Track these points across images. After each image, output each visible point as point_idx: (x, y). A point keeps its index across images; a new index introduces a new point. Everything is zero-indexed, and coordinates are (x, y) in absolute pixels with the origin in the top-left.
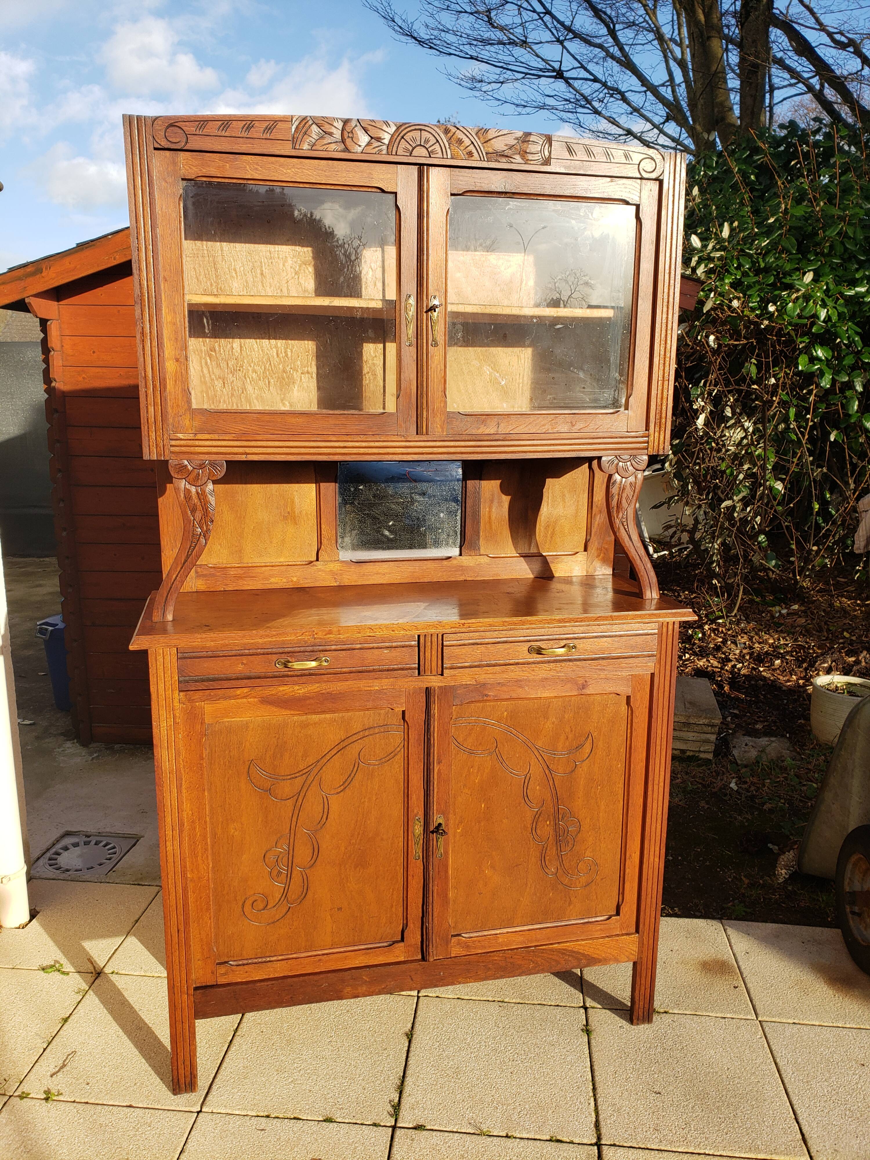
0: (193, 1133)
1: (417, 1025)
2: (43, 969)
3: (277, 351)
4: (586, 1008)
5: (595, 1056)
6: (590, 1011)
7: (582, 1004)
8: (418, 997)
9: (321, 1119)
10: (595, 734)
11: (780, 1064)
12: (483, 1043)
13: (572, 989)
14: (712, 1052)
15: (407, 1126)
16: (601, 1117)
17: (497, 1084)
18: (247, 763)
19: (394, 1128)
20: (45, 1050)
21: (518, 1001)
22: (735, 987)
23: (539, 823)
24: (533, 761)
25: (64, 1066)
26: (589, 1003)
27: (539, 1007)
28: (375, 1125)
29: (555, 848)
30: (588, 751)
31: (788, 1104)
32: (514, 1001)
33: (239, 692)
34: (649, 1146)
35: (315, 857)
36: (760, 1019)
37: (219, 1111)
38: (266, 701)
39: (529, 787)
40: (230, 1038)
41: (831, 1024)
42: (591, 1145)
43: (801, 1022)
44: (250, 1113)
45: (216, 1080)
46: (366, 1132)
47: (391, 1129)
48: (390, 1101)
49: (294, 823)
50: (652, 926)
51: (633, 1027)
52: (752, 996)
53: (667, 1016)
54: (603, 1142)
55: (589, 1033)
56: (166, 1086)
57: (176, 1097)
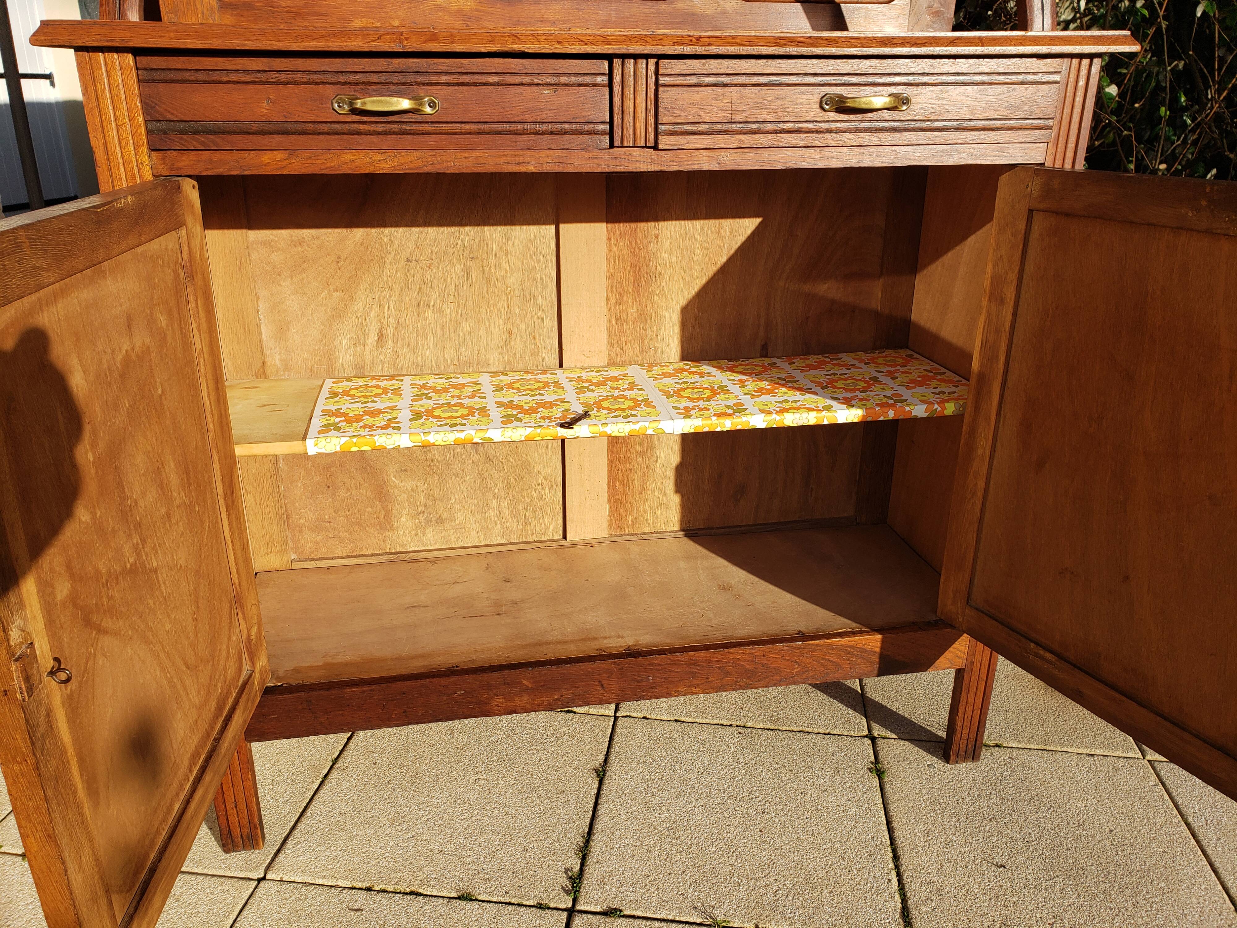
0: (245, 913)
1: (612, 758)
4: (873, 739)
5: (894, 805)
6: (880, 743)
7: (866, 733)
8: (616, 718)
9: (454, 895)
11: (1196, 825)
12: (715, 786)
13: (850, 711)
14: (1081, 805)
15: (592, 909)
16: (910, 902)
17: (737, 847)
19: (571, 912)
21: (767, 726)
26: (877, 730)
27: (800, 735)
28: (540, 906)
32: (761, 726)
36: (1148, 757)
37: (292, 879)
40: (325, 771)
44: (341, 883)
45: (296, 832)
47: (565, 914)
48: (566, 871)
51: (949, 766)
53: (1001, 750)
55: (880, 773)
56: (216, 839)
57: (228, 855)
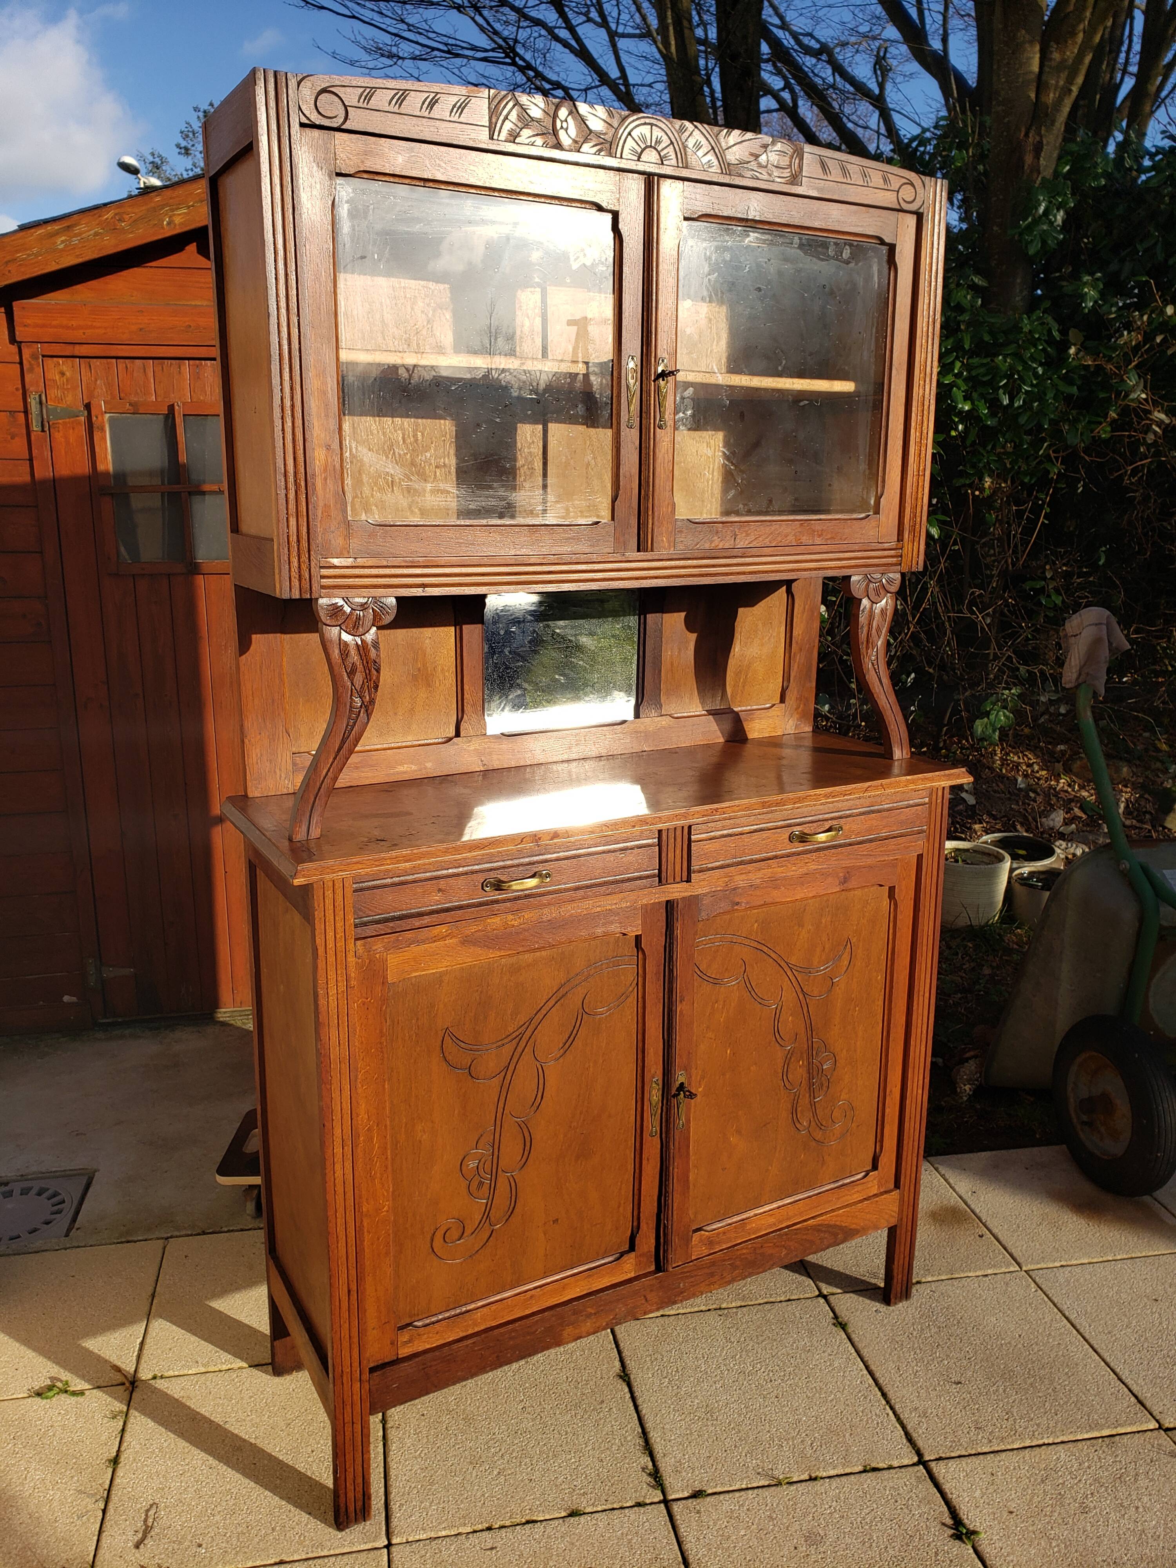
1: (628, 1362)
2: (39, 1394)
3: (404, 435)
4: (825, 1297)
5: (865, 1353)
6: (832, 1299)
7: (817, 1293)
9: (563, 1514)
10: (854, 940)
11: (1072, 1317)
12: (723, 1367)
13: (797, 1275)
14: (993, 1319)
15: (681, 1496)
16: (909, 1427)
17: (766, 1416)
18: (441, 1034)
19: (666, 1502)
20: (104, 1511)
21: (739, 1304)
22: (981, 1236)
23: (791, 1066)
24: (786, 984)
25: (147, 1530)
26: (826, 1289)
27: (768, 1306)
28: (639, 1505)
29: (808, 1095)
30: (846, 963)
31: (1103, 1363)
32: (734, 1305)
33: (436, 930)
34: (979, 1450)
35: (526, 1153)
36: (1024, 1268)
37: (417, 1538)
38: (467, 941)
39: (781, 1020)
40: (381, 1434)
41: (1101, 1259)
42: (914, 1465)
43: (1069, 1263)
44: (463, 1530)
45: (390, 1496)
46: (633, 1517)
47: (662, 1505)
48: (643, 1469)
49: (500, 1110)
50: (913, 1176)
51: (891, 1308)
52: (1004, 1242)
53: (923, 1286)
54: (927, 1458)
55: (843, 1326)
56: (320, 1521)
57: (344, 1533)
